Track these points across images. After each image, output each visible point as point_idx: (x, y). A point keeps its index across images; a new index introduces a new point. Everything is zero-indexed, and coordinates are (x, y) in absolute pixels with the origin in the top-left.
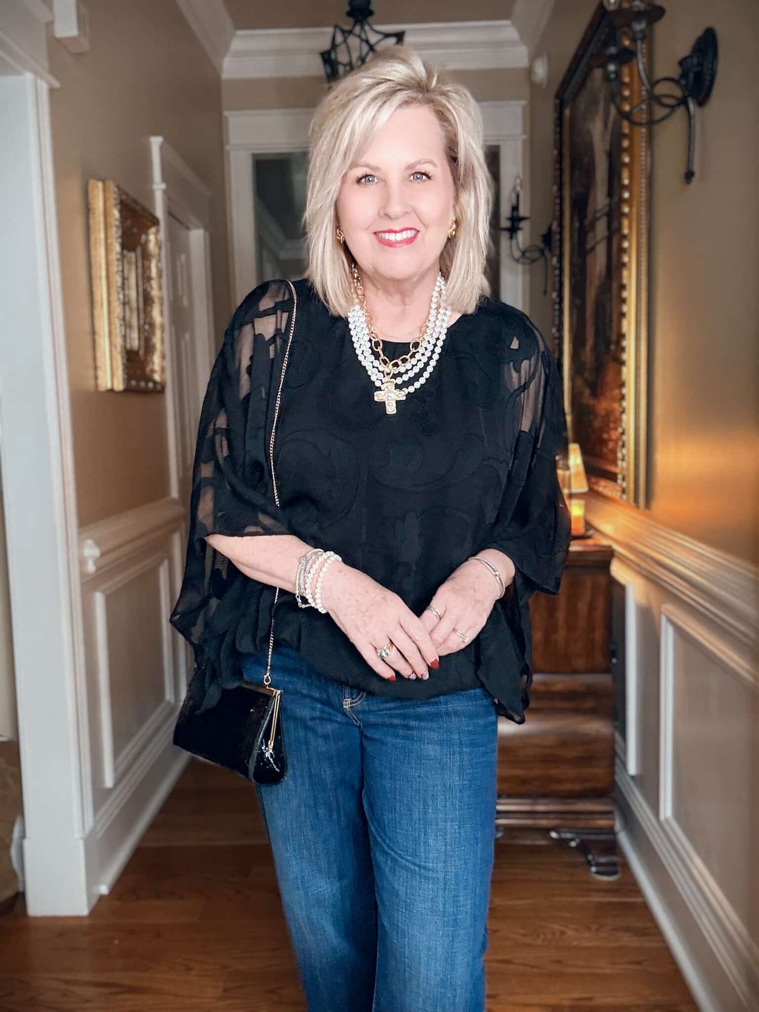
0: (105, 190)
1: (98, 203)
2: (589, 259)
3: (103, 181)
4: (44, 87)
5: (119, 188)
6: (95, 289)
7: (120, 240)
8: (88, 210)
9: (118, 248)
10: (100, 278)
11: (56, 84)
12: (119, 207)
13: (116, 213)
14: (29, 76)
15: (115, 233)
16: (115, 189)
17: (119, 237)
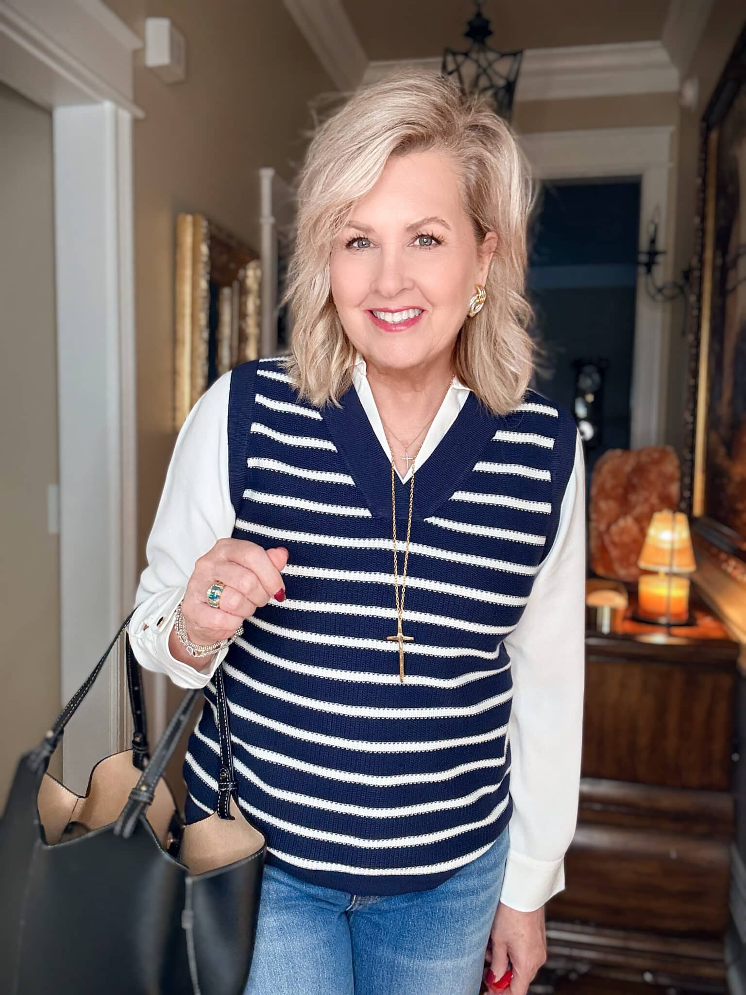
0: (195, 225)
1: (188, 239)
2: (729, 300)
3: (193, 213)
4: (126, 117)
5: (210, 222)
6: (179, 327)
7: (207, 277)
8: (175, 244)
9: (204, 284)
10: (183, 316)
11: (140, 114)
12: (209, 242)
13: (204, 249)
14: (108, 106)
15: (203, 271)
16: (204, 223)
17: (207, 273)
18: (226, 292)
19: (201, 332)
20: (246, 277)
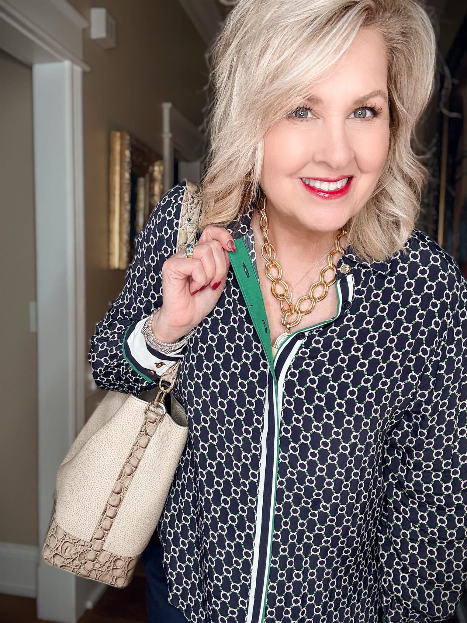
0: (122, 138)
1: (117, 147)
3: (120, 131)
4: (78, 70)
7: (130, 171)
8: (109, 150)
9: (127, 175)
11: (88, 69)
12: (131, 149)
13: (127, 153)
14: (67, 63)
15: (127, 167)
16: (128, 137)
17: (130, 169)
18: (141, 180)
19: (126, 205)
20: (154, 171)
